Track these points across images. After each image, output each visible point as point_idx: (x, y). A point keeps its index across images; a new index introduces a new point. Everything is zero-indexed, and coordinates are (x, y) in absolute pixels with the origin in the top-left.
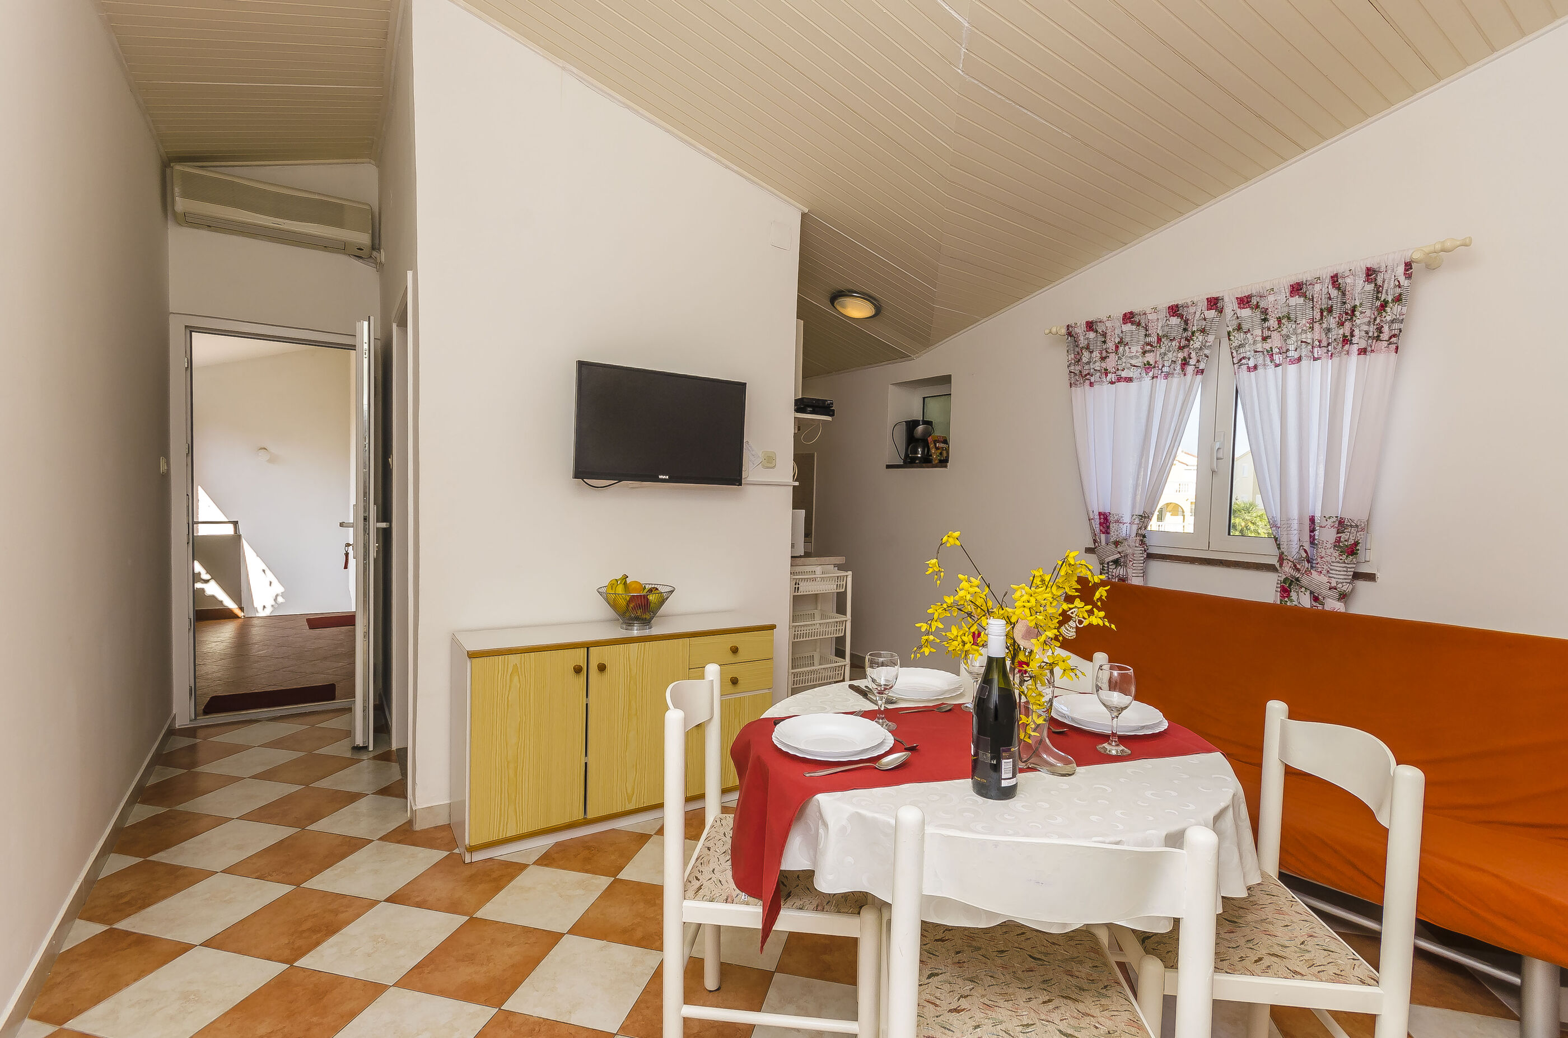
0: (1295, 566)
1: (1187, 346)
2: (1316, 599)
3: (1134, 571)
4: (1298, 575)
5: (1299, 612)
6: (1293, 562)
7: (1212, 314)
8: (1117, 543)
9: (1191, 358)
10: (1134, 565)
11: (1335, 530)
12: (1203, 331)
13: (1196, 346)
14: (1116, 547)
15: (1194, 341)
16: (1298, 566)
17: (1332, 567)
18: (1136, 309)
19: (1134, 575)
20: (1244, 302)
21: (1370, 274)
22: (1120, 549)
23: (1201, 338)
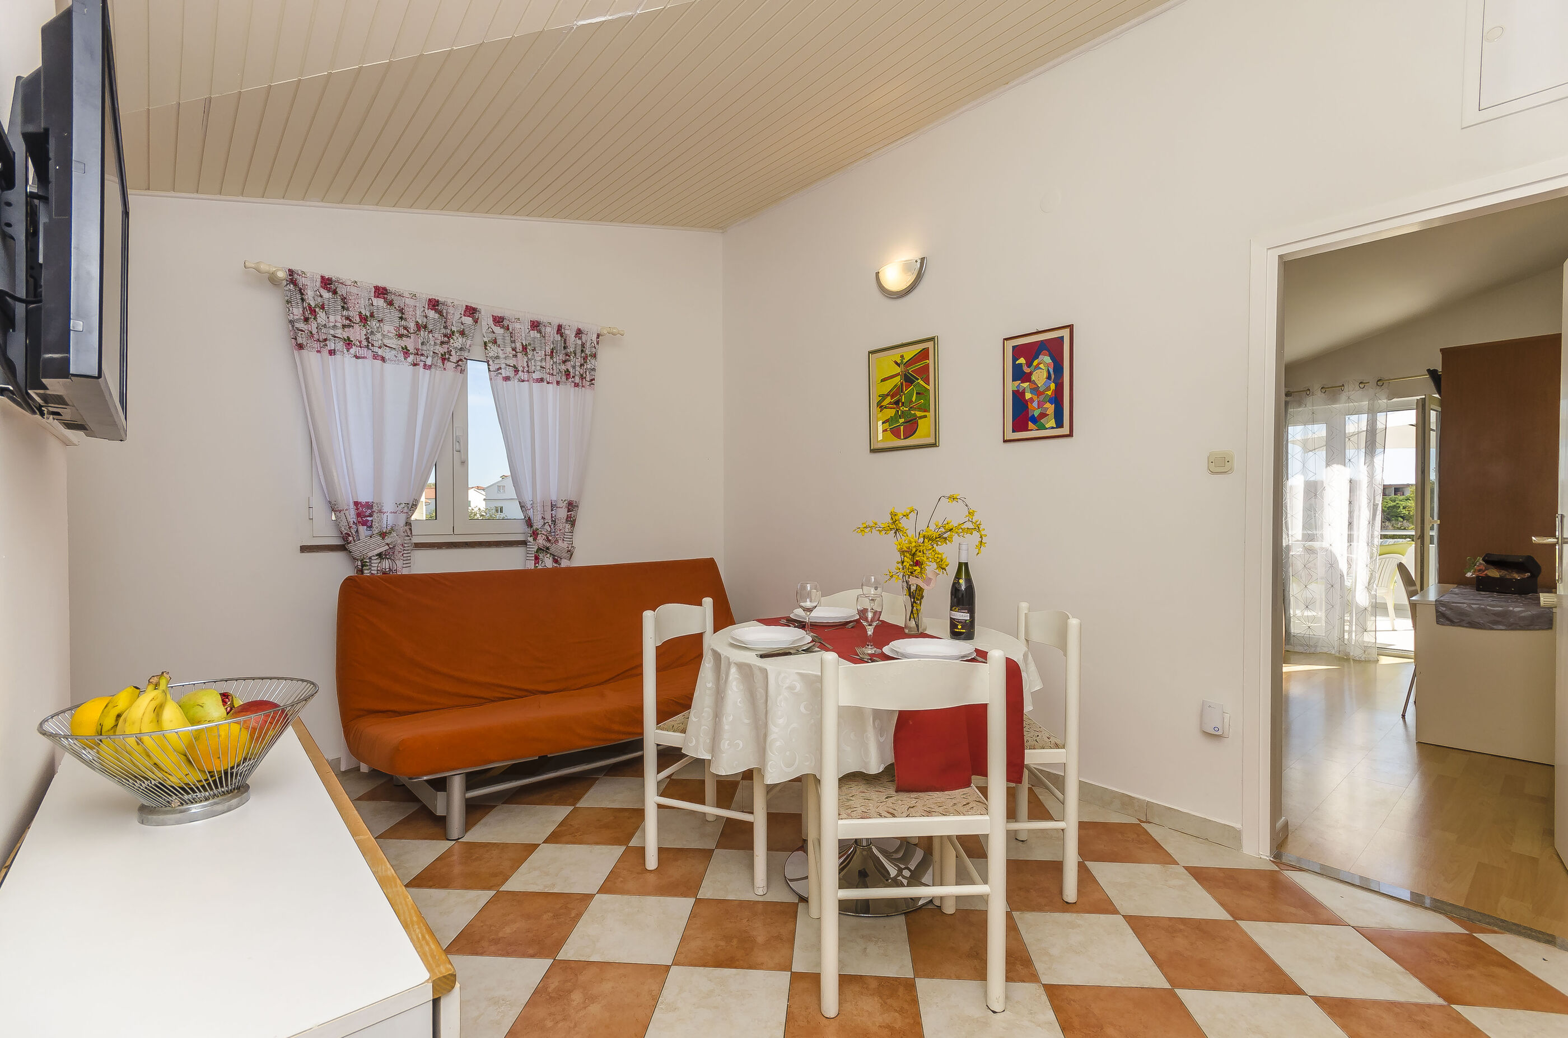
0: (548, 538)
1: (448, 343)
2: (556, 561)
3: (404, 562)
4: (548, 545)
5: (546, 571)
6: (546, 535)
7: (468, 320)
8: (383, 535)
9: (451, 356)
10: (405, 555)
11: (566, 509)
12: (462, 333)
13: (455, 345)
14: (383, 538)
15: (454, 340)
16: (550, 538)
17: (565, 536)
18: (390, 286)
19: (405, 566)
20: (498, 320)
21: (579, 333)
22: (388, 540)
23: (460, 340)
